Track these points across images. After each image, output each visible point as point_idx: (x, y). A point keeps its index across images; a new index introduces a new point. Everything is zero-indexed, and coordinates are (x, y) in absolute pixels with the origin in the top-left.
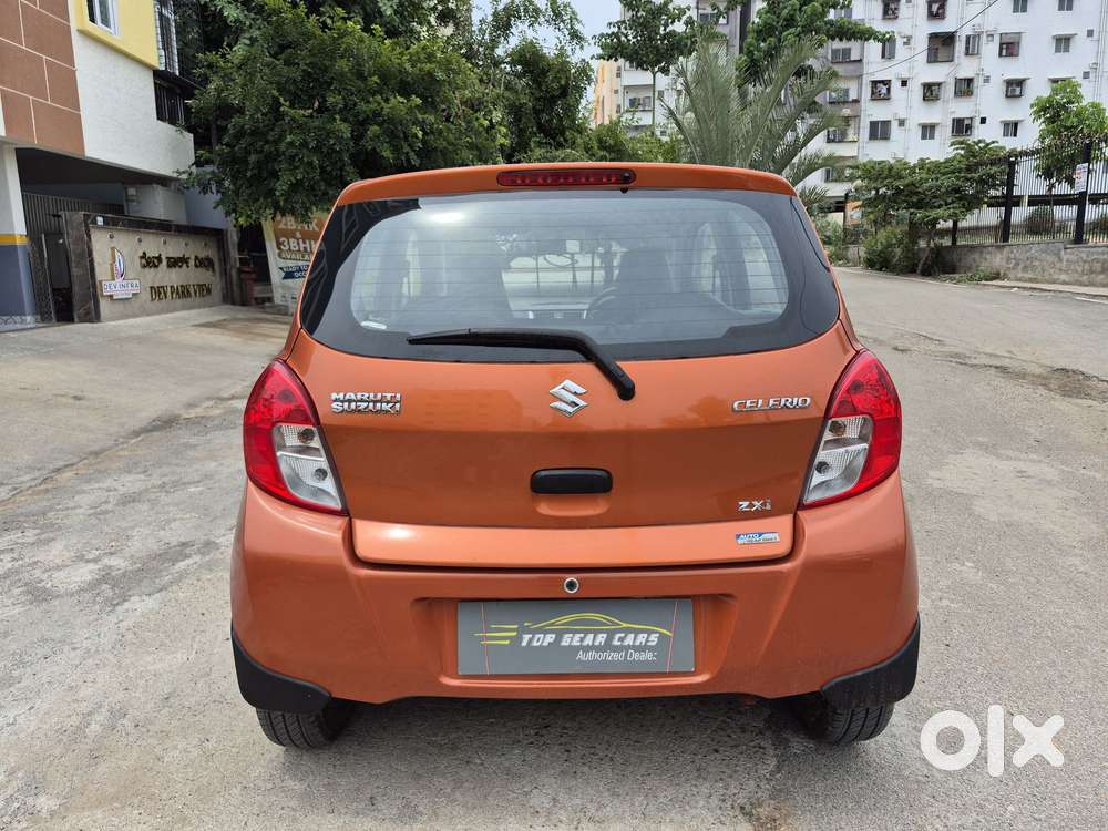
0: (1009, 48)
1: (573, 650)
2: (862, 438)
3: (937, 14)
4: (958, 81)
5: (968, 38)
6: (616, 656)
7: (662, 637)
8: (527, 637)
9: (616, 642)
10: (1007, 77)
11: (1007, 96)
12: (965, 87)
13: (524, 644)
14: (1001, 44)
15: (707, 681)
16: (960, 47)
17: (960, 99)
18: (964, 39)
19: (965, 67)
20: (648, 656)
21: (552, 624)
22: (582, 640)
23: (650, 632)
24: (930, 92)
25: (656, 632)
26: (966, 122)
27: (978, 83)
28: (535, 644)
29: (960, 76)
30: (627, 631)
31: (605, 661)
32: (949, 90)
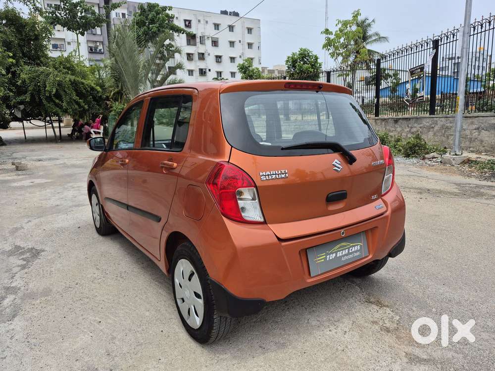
0: (215, 43)
1: (341, 257)
3: (188, 26)
4: (199, 54)
5: (200, 37)
6: (351, 256)
7: (361, 246)
8: (328, 256)
9: (350, 251)
10: (215, 54)
11: (216, 62)
12: (202, 56)
13: (328, 259)
14: (212, 41)
15: (372, 257)
16: (198, 40)
17: (200, 61)
18: (199, 37)
19: (201, 49)
20: (358, 253)
21: (334, 250)
22: (342, 253)
23: (358, 245)
24: (190, 56)
26: (204, 70)
27: (206, 55)
28: (331, 258)
29: (200, 52)
30: (354, 246)
31: (349, 259)
32: (196, 57)
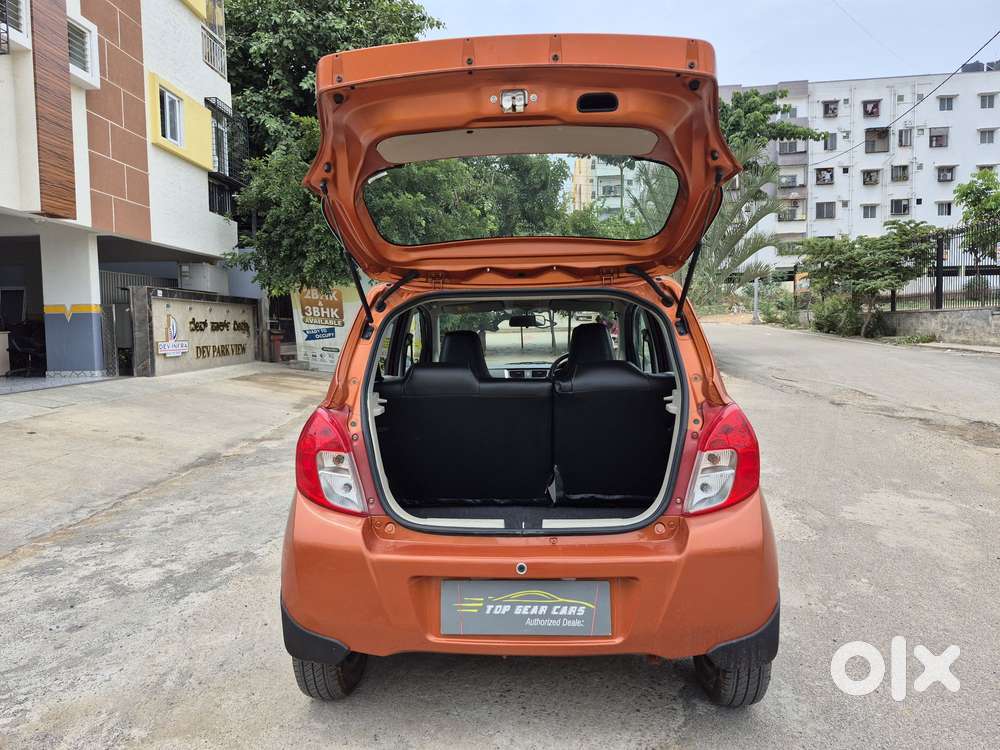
0: (939, 140)
1: (523, 617)
2: (730, 467)
3: (872, 113)
4: (894, 168)
5: (901, 132)
6: (553, 623)
7: (588, 608)
8: (490, 607)
9: (554, 612)
10: (936, 165)
11: (939, 181)
12: (901, 173)
13: (488, 612)
14: (931, 137)
15: (621, 644)
16: (894, 140)
17: (896, 184)
18: (897, 133)
19: (900, 157)
20: (577, 623)
21: (508, 598)
22: (529, 610)
23: (579, 606)
24: (870, 178)
25: (583, 605)
26: (904, 203)
27: (912, 169)
28: (496, 612)
29: (895, 164)
30: (563, 604)
31: (547, 627)
32: (886, 176)
